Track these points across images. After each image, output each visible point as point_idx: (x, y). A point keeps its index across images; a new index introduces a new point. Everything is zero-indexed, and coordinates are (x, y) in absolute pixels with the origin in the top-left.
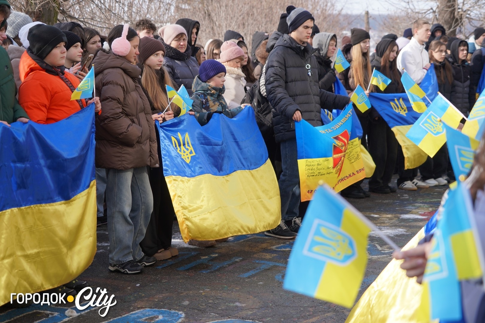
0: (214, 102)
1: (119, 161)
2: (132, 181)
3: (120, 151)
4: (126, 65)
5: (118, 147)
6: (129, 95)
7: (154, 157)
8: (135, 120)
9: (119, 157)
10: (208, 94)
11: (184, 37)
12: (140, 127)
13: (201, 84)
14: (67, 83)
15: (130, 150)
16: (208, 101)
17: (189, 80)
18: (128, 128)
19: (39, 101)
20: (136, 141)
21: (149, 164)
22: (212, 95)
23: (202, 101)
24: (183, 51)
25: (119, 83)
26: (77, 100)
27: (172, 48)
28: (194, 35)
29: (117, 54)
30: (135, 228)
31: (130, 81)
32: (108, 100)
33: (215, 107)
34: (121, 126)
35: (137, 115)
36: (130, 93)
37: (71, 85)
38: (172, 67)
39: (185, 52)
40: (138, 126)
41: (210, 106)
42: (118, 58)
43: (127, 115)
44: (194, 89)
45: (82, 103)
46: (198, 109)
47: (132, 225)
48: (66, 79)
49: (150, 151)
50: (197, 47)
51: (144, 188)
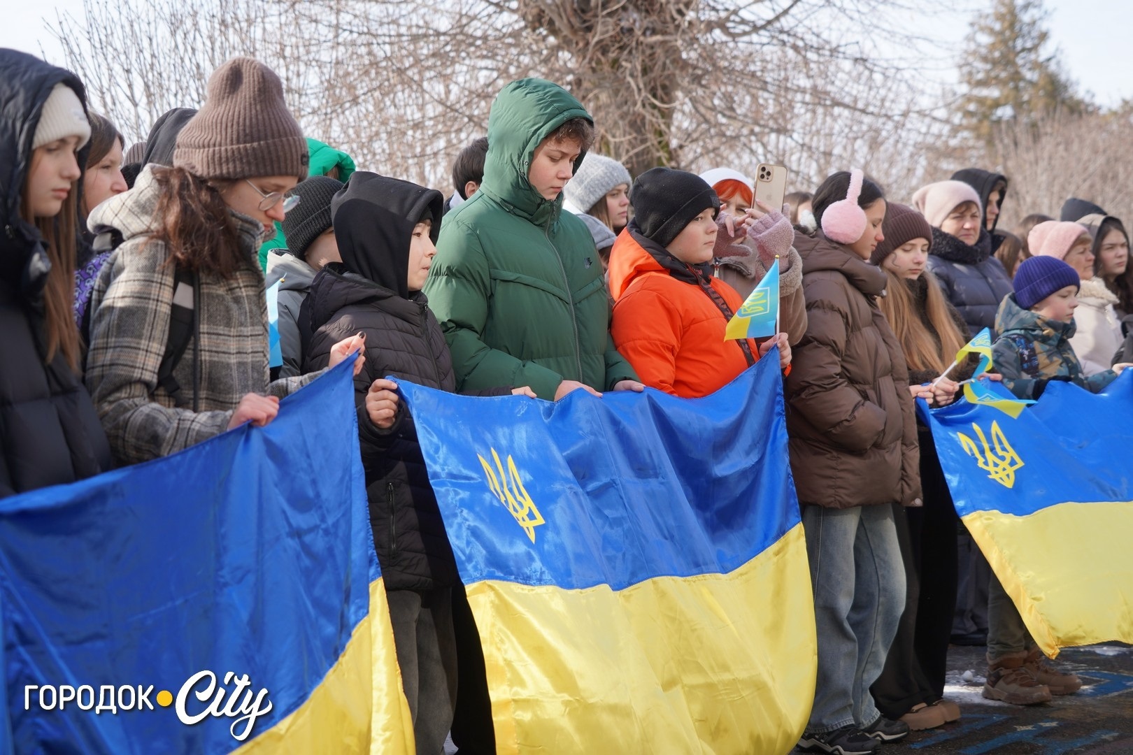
0: (1049, 356)
1: (829, 487)
2: (857, 537)
3: (833, 463)
4: (853, 265)
5: (829, 456)
6: (858, 333)
7: (910, 482)
8: (871, 393)
9: (831, 478)
10: (1036, 337)
11: (974, 210)
12: (881, 410)
13: (1018, 313)
14: (717, 301)
15: (854, 462)
16: (1035, 355)
17: (988, 308)
18: (853, 411)
19: (661, 338)
20: (872, 442)
21: (898, 497)
22: (1044, 339)
23: (1022, 354)
24: (971, 241)
25: (837, 305)
26: (738, 341)
27: (945, 235)
28: (993, 208)
29: (835, 238)
30: (861, 650)
31: (862, 301)
32: (810, 345)
33: (1052, 367)
34: (837, 407)
35: (875, 381)
36: (860, 330)
37: (725, 307)
38: (948, 277)
39: (976, 244)
40: (877, 407)
41: (1040, 367)
42: (835, 248)
43: (852, 381)
44: (1000, 325)
45: (749, 348)
46: (1012, 371)
47: (854, 641)
48: (715, 292)
49: (903, 469)
50: (999, 236)
51: (886, 554)
